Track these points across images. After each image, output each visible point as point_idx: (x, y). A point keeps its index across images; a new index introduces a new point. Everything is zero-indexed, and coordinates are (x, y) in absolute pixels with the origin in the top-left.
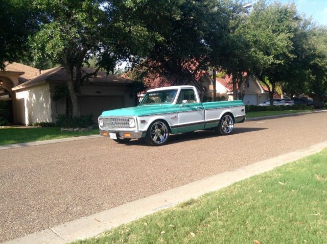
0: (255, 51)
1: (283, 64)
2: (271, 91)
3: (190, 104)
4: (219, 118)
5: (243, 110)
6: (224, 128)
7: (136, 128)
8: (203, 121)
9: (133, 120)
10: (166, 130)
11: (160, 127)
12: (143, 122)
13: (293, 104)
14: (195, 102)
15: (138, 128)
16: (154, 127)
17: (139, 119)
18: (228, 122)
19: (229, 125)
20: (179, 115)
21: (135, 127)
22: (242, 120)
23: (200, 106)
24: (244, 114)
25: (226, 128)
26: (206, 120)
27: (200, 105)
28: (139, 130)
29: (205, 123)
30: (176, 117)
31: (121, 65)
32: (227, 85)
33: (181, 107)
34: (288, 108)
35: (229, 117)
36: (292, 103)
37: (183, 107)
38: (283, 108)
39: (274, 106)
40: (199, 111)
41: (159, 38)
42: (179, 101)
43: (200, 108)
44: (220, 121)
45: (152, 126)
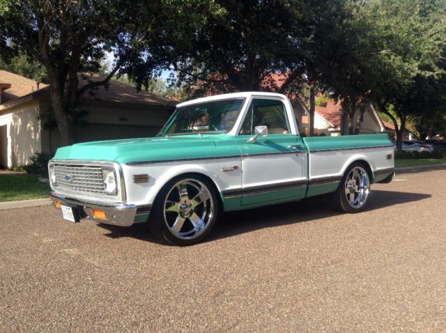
0: (387, 55)
1: (436, 77)
2: (399, 128)
3: (273, 137)
4: (341, 173)
5: (389, 157)
6: (349, 195)
7: (119, 199)
8: (304, 178)
9: (112, 174)
10: (208, 202)
11: (192, 193)
12: (141, 179)
13: (432, 149)
14: (285, 132)
15: (125, 198)
16: (176, 192)
17: (129, 171)
18: (358, 183)
19: (359, 188)
20: (244, 163)
21: (116, 193)
22: (387, 177)
23: (298, 144)
24: (390, 165)
25: (352, 196)
26: (311, 177)
27: (297, 140)
28: (129, 202)
29: (308, 183)
30: (236, 168)
31: (160, 75)
32: (329, 117)
33: (250, 143)
34: (425, 155)
35: (359, 171)
36: (430, 148)
37: (256, 142)
38: (417, 156)
39: (404, 151)
40: (294, 155)
41: (215, 10)
42: (246, 129)
43: (298, 147)
44: (343, 179)
45: (169, 192)
